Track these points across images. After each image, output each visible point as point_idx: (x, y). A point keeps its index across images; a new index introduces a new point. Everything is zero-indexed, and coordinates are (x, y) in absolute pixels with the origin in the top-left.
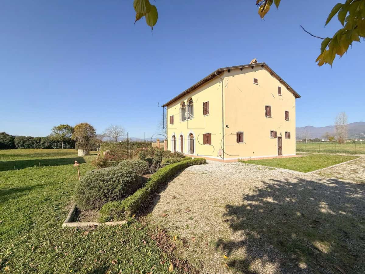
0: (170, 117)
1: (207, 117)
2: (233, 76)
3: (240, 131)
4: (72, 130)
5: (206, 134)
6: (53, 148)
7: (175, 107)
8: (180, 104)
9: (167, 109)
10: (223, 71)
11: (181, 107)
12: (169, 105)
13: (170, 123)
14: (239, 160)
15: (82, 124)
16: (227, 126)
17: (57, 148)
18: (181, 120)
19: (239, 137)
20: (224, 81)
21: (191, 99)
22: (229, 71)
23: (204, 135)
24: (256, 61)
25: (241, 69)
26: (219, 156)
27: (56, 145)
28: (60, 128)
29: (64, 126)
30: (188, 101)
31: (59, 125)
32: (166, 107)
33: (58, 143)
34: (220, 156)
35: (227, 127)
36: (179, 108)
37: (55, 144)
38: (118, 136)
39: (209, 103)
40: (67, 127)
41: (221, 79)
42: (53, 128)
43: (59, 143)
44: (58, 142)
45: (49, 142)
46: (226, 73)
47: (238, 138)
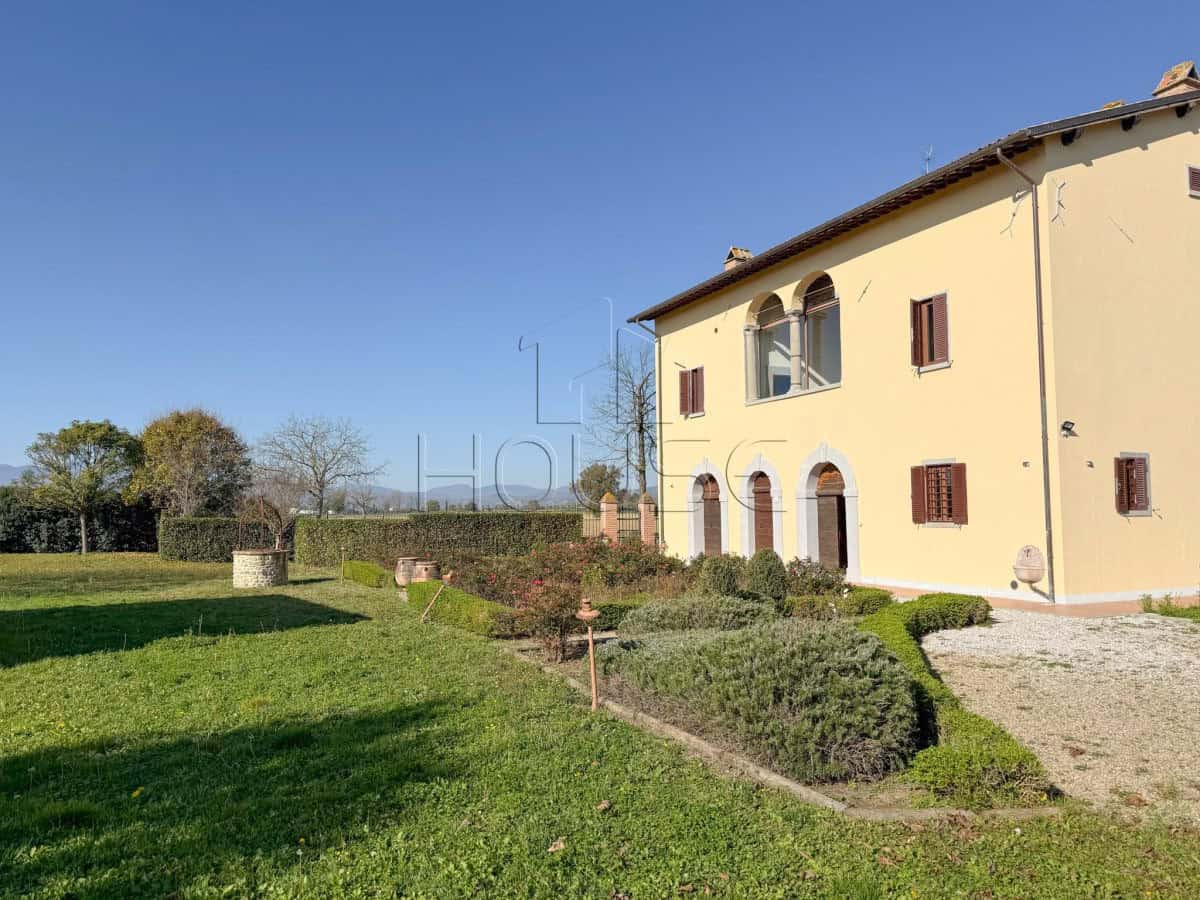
0: (683, 376)
1: (934, 378)
2: (1089, 164)
3: (1132, 449)
4: (134, 451)
5: (929, 467)
6: (32, 551)
7: (716, 320)
8: (748, 304)
9: (658, 336)
10: (1040, 142)
11: (754, 323)
12: (668, 314)
13: (684, 409)
14: (1147, 606)
15: (180, 419)
16: (1067, 427)
17: (50, 550)
18: (753, 395)
19: (1128, 481)
20: (1042, 189)
21: (826, 280)
22: (1068, 138)
23: (917, 473)
24: (1192, 74)
25: (1127, 124)
26: (1023, 587)
27: (44, 535)
28: (70, 441)
29: (91, 428)
30: (796, 293)
31: (68, 427)
32: (651, 324)
33: (55, 522)
34: (1031, 582)
35: (1069, 430)
36: (742, 329)
37: (44, 525)
38: (328, 476)
39: (950, 302)
40: (108, 437)
41: (1027, 183)
42: (34, 439)
43: (59, 523)
44: (57, 514)
45: (11, 516)
46: (1054, 150)
47: (1121, 491)
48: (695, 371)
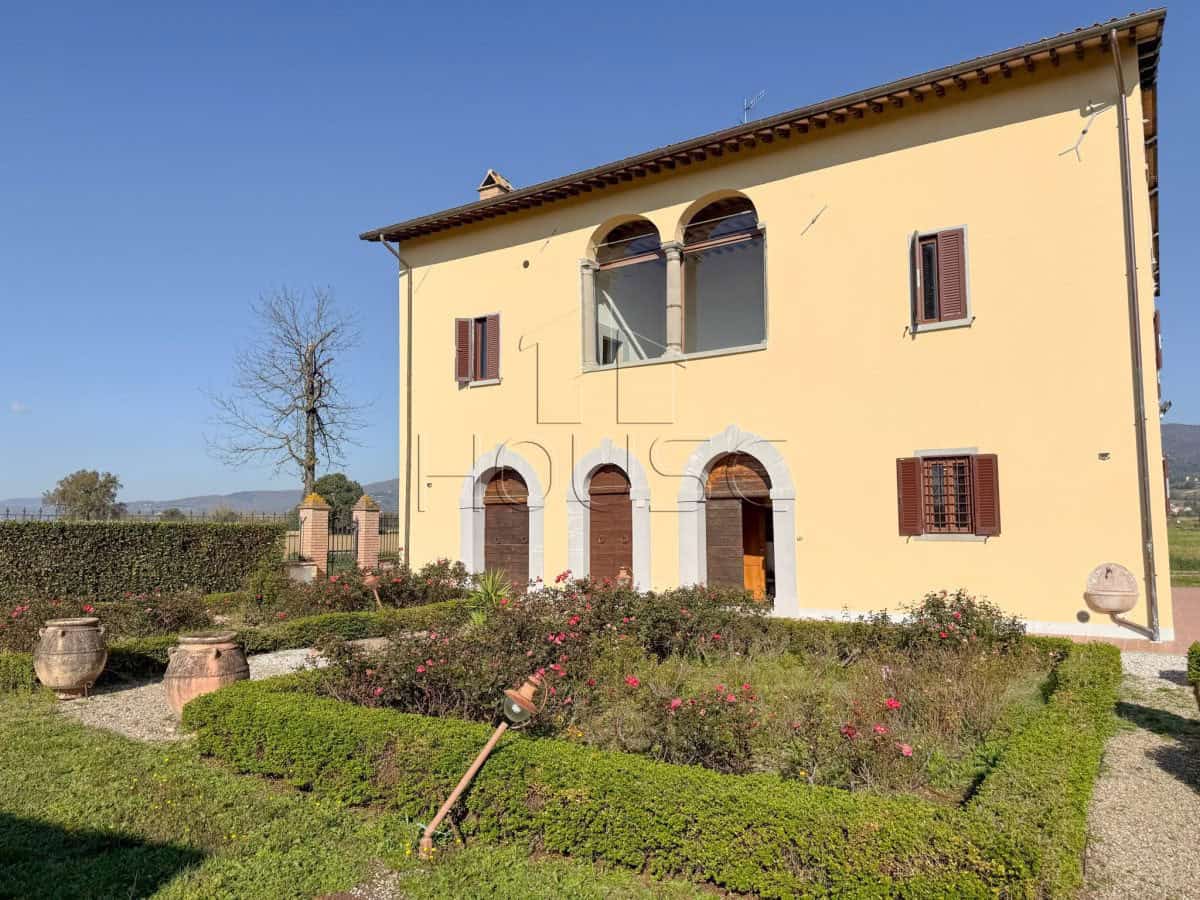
7: (527, 250)
8: (589, 230)
11: (593, 259)
23: (906, 466)
26: (1099, 619)
30: (680, 220)
34: (1114, 612)
48: (481, 321)
